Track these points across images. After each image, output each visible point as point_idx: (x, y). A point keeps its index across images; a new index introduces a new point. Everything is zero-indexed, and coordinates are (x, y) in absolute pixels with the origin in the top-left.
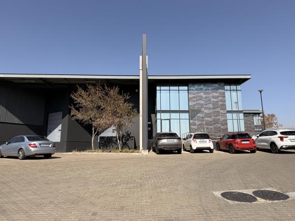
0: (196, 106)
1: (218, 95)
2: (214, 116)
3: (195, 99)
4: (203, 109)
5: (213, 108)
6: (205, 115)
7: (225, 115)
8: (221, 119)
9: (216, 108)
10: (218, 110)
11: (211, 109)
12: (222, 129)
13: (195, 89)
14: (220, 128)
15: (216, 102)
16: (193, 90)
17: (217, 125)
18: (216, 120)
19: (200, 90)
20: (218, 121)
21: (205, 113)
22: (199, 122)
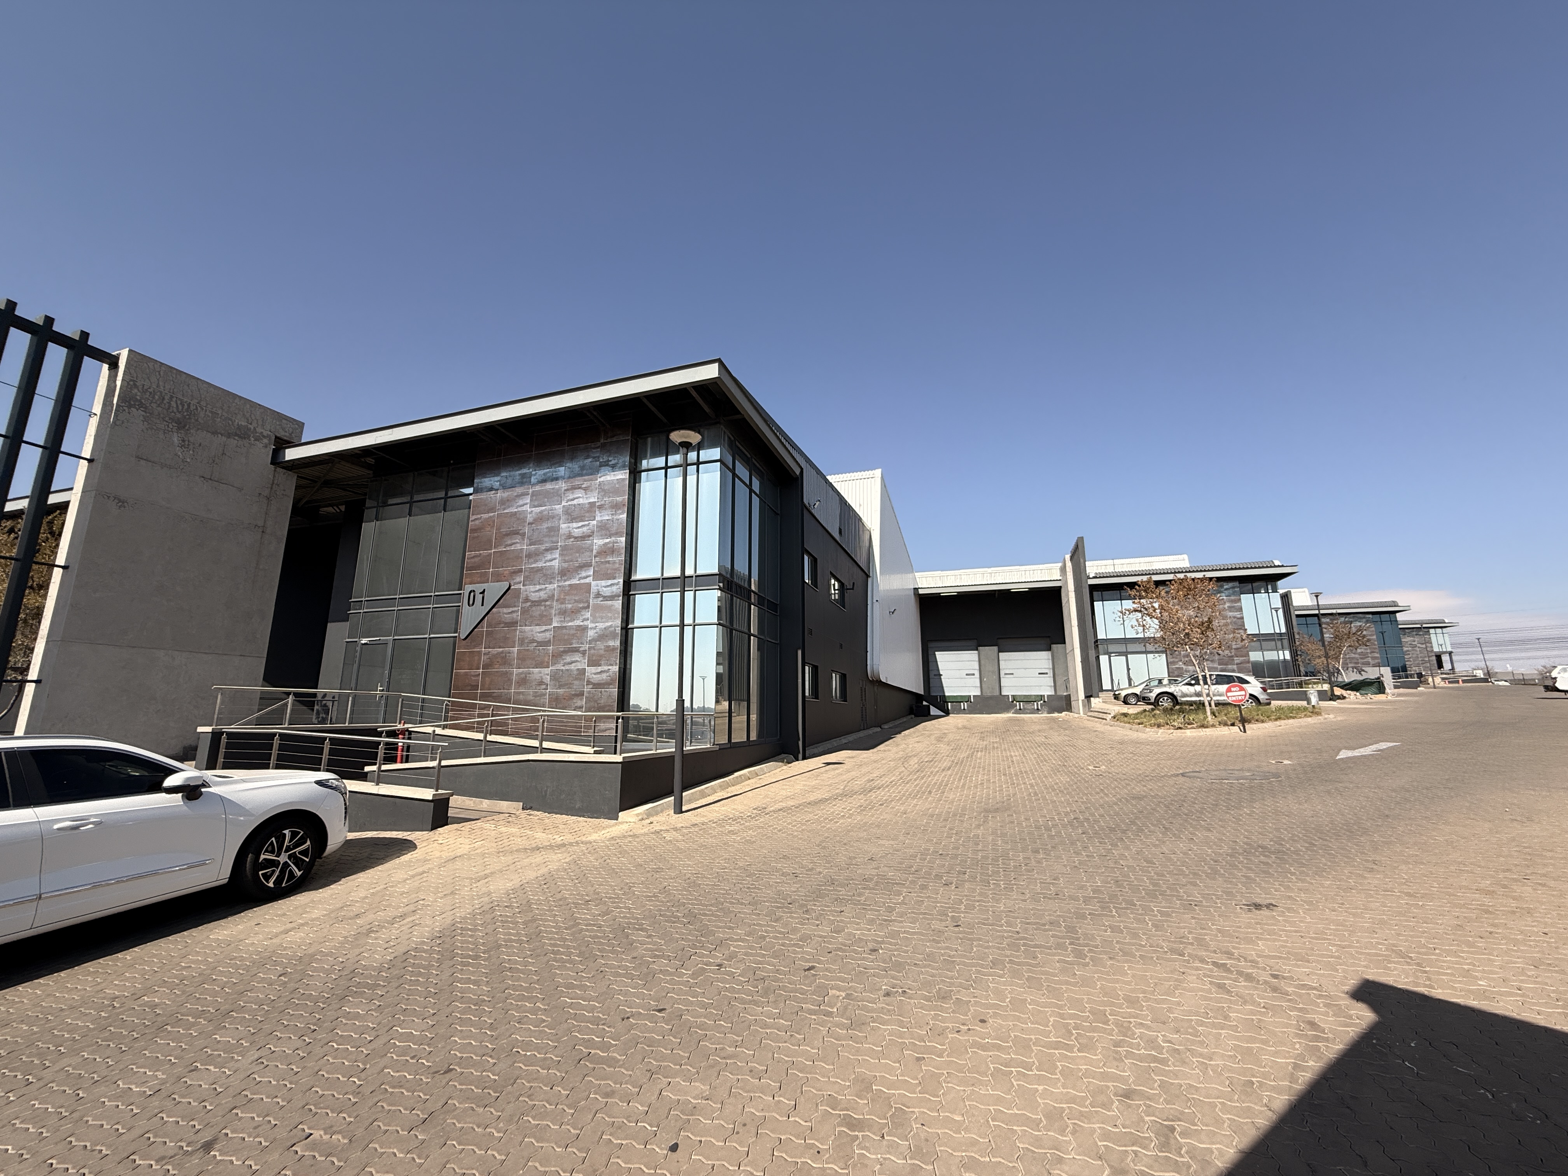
1: (593, 498)
4: (520, 578)
5: (564, 573)
6: (524, 611)
7: (612, 605)
8: (593, 625)
9: (577, 571)
10: (582, 581)
11: (554, 578)
12: (589, 683)
13: (499, 481)
14: (580, 679)
15: (581, 537)
16: (491, 489)
17: (568, 659)
18: (569, 634)
19: (519, 483)
20: (574, 641)
21: (527, 600)
22: (494, 651)
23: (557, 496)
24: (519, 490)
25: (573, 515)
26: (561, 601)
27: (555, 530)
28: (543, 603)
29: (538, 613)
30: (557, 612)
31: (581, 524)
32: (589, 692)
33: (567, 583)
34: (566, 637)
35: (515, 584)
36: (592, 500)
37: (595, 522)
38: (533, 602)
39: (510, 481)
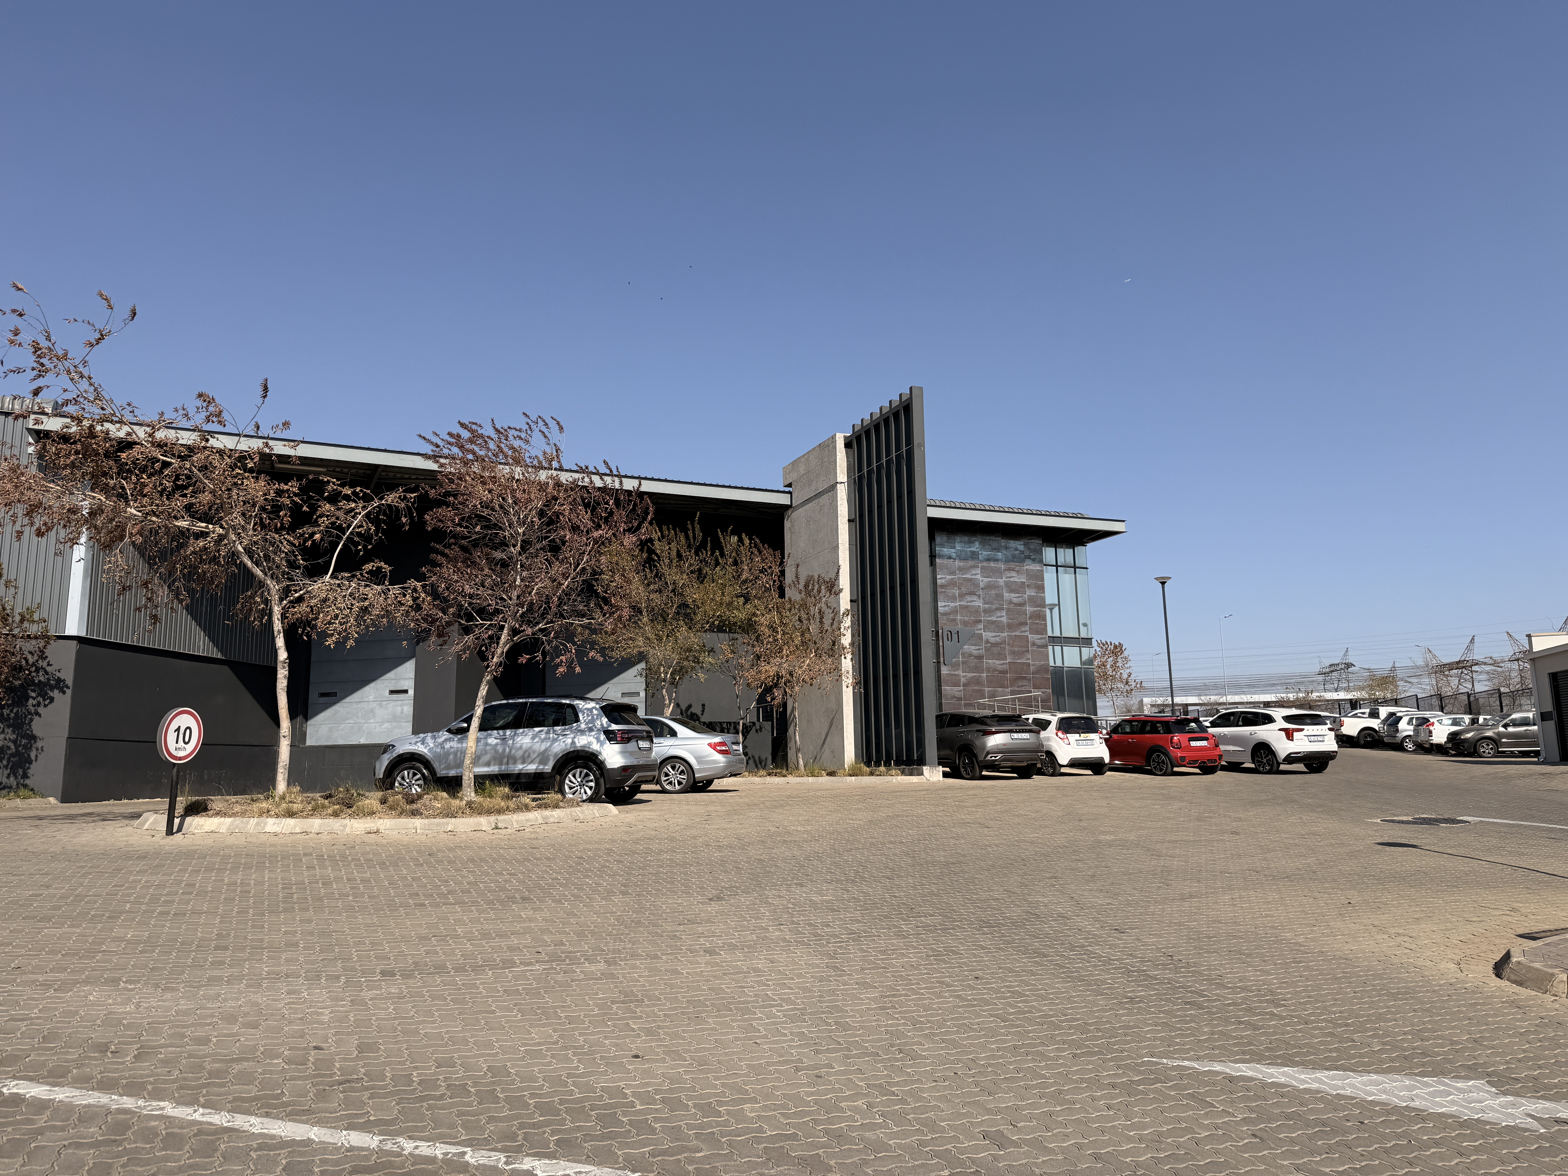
0: (958, 618)
3: (956, 592)
4: (981, 626)
10: (1022, 634)
11: (1004, 629)
13: (955, 552)
15: (1018, 604)
16: (950, 558)
17: (1020, 684)
19: (971, 557)
21: (987, 642)
22: (970, 675)
23: (999, 573)
24: (971, 563)
25: (1012, 588)
26: (1011, 645)
27: (1000, 596)
28: (999, 645)
29: (996, 652)
30: (1009, 652)
31: (1017, 595)
33: (1013, 634)
34: (1017, 669)
35: (978, 630)
36: (1023, 580)
37: (1025, 596)
38: (992, 644)
39: (963, 555)
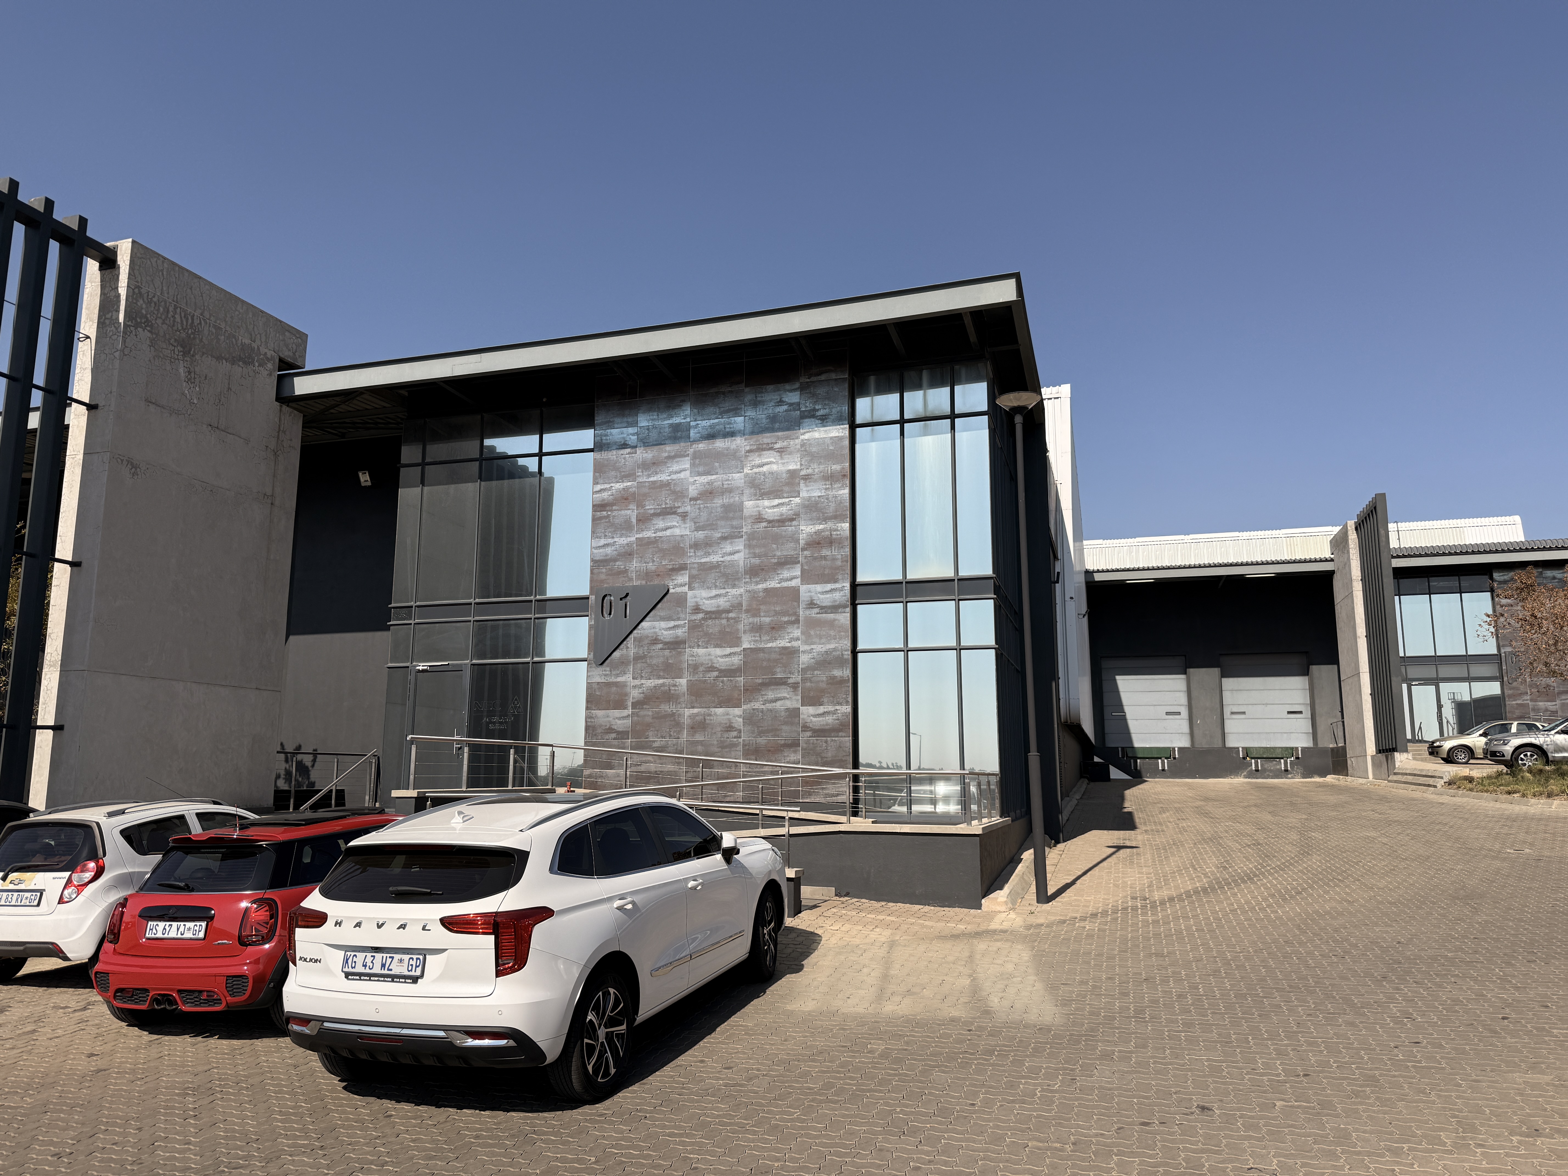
0: (635, 565)
1: (793, 465)
2: (757, 629)
3: (631, 513)
4: (683, 578)
5: (754, 572)
6: (694, 627)
7: (835, 620)
8: (807, 648)
9: (775, 570)
10: (785, 584)
11: (738, 579)
12: (805, 728)
13: (637, 434)
14: (792, 724)
15: (778, 521)
16: (624, 446)
17: (771, 695)
18: (769, 660)
19: (670, 438)
20: (778, 670)
21: (697, 609)
22: (650, 683)
23: (735, 459)
24: (670, 449)
25: (763, 488)
26: (753, 611)
27: (733, 511)
28: (723, 615)
29: (717, 629)
30: (747, 628)
31: (776, 502)
32: (807, 742)
33: (761, 586)
34: (765, 664)
35: (676, 586)
36: (792, 467)
37: (797, 500)
38: (707, 613)
39: (654, 435)
